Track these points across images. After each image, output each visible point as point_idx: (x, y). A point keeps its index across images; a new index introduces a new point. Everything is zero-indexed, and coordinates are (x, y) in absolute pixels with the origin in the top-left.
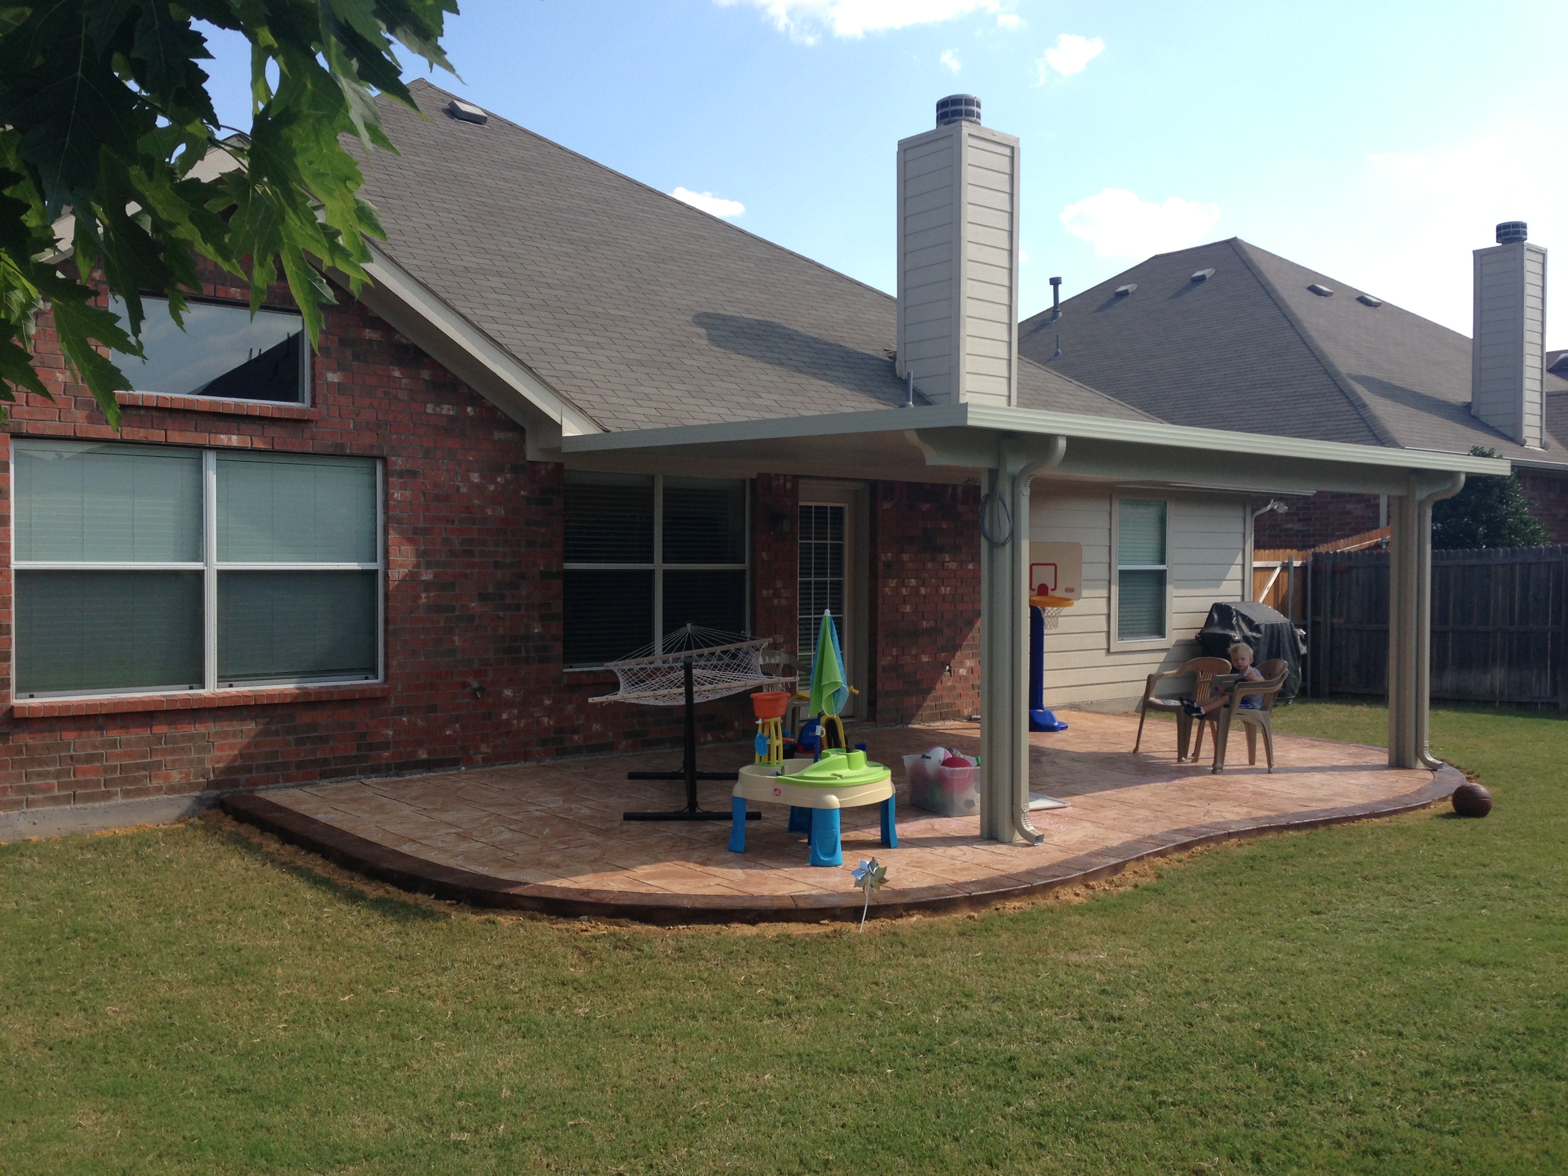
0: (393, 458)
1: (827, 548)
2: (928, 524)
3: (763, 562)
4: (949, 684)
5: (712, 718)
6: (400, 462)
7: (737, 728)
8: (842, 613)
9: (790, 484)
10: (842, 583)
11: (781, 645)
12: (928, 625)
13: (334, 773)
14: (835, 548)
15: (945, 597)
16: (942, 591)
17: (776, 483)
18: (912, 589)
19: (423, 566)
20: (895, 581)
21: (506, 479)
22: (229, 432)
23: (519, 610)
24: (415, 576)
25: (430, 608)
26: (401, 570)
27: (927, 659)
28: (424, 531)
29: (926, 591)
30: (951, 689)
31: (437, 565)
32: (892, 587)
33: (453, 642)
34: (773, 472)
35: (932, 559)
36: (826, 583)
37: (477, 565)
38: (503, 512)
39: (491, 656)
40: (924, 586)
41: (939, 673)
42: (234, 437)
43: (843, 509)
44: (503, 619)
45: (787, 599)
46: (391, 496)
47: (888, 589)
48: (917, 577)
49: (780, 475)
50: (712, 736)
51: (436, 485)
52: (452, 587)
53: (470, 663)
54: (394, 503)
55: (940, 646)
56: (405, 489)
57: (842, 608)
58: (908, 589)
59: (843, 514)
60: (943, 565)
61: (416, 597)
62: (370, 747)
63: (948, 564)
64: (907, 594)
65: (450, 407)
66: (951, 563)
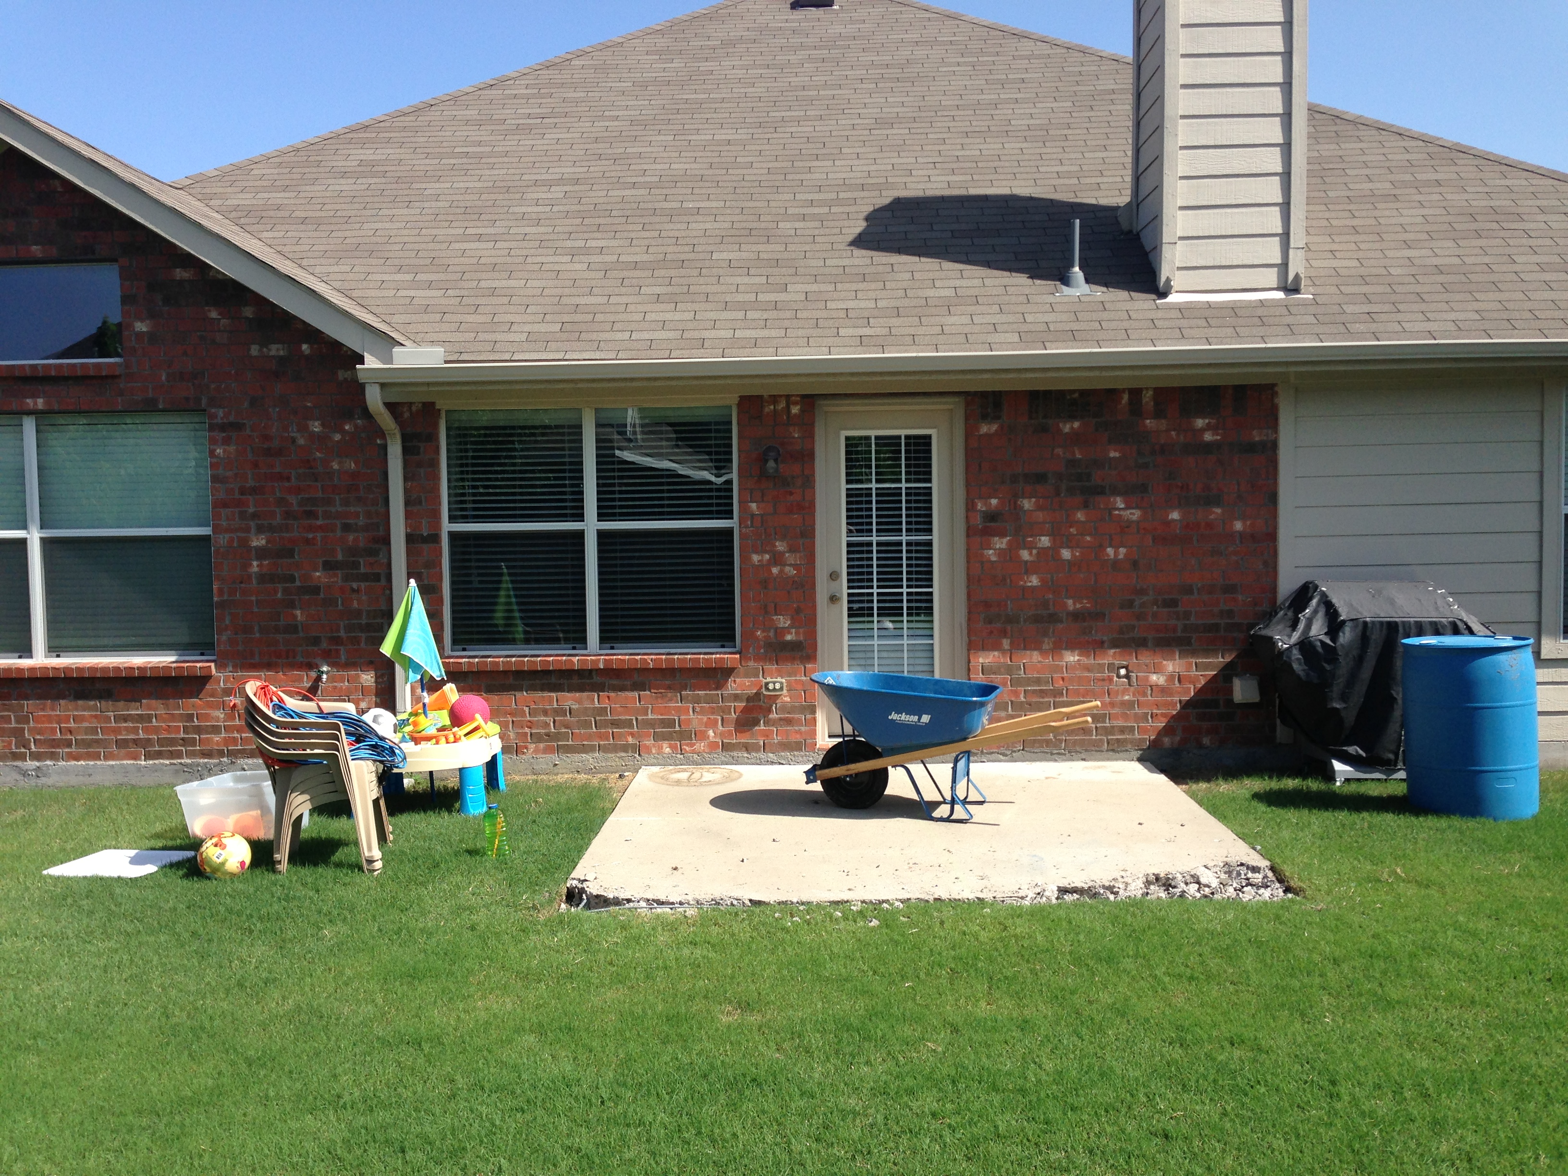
0: (213, 411)
1: (901, 494)
2: (1077, 452)
3: (753, 516)
4: (1127, 698)
5: (671, 723)
6: (221, 413)
7: (711, 739)
8: (931, 586)
9: (798, 407)
10: (930, 544)
11: (787, 630)
12: (1078, 606)
13: (159, 755)
14: (916, 494)
15: (1116, 563)
16: (1108, 555)
17: (772, 407)
18: (1043, 551)
19: (253, 530)
20: (1005, 540)
21: (356, 426)
22: (34, 396)
23: (379, 580)
24: (244, 543)
25: (262, 578)
26: (227, 536)
27: (1077, 658)
28: (254, 491)
29: (1073, 555)
30: (1130, 705)
31: (271, 529)
32: (1000, 549)
33: (295, 617)
34: (765, 394)
35: (1086, 505)
36: (900, 544)
37: (321, 528)
38: (353, 465)
39: (342, 633)
40: (1068, 547)
41: (1103, 680)
42: (40, 401)
43: (929, 437)
44: (358, 591)
45: (795, 566)
46: (212, 453)
47: (991, 552)
48: (1053, 534)
49: (781, 396)
50: (670, 747)
51: (266, 438)
52: (291, 553)
53: (316, 641)
54: (214, 460)
55: (1105, 638)
56: (228, 445)
57: (931, 580)
58: (1034, 552)
59: (930, 444)
60: (1110, 514)
61: (247, 566)
62: (198, 730)
63: (1122, 513)
64: (1032, 559)
65: (280, 346)
66: (1128, 512)
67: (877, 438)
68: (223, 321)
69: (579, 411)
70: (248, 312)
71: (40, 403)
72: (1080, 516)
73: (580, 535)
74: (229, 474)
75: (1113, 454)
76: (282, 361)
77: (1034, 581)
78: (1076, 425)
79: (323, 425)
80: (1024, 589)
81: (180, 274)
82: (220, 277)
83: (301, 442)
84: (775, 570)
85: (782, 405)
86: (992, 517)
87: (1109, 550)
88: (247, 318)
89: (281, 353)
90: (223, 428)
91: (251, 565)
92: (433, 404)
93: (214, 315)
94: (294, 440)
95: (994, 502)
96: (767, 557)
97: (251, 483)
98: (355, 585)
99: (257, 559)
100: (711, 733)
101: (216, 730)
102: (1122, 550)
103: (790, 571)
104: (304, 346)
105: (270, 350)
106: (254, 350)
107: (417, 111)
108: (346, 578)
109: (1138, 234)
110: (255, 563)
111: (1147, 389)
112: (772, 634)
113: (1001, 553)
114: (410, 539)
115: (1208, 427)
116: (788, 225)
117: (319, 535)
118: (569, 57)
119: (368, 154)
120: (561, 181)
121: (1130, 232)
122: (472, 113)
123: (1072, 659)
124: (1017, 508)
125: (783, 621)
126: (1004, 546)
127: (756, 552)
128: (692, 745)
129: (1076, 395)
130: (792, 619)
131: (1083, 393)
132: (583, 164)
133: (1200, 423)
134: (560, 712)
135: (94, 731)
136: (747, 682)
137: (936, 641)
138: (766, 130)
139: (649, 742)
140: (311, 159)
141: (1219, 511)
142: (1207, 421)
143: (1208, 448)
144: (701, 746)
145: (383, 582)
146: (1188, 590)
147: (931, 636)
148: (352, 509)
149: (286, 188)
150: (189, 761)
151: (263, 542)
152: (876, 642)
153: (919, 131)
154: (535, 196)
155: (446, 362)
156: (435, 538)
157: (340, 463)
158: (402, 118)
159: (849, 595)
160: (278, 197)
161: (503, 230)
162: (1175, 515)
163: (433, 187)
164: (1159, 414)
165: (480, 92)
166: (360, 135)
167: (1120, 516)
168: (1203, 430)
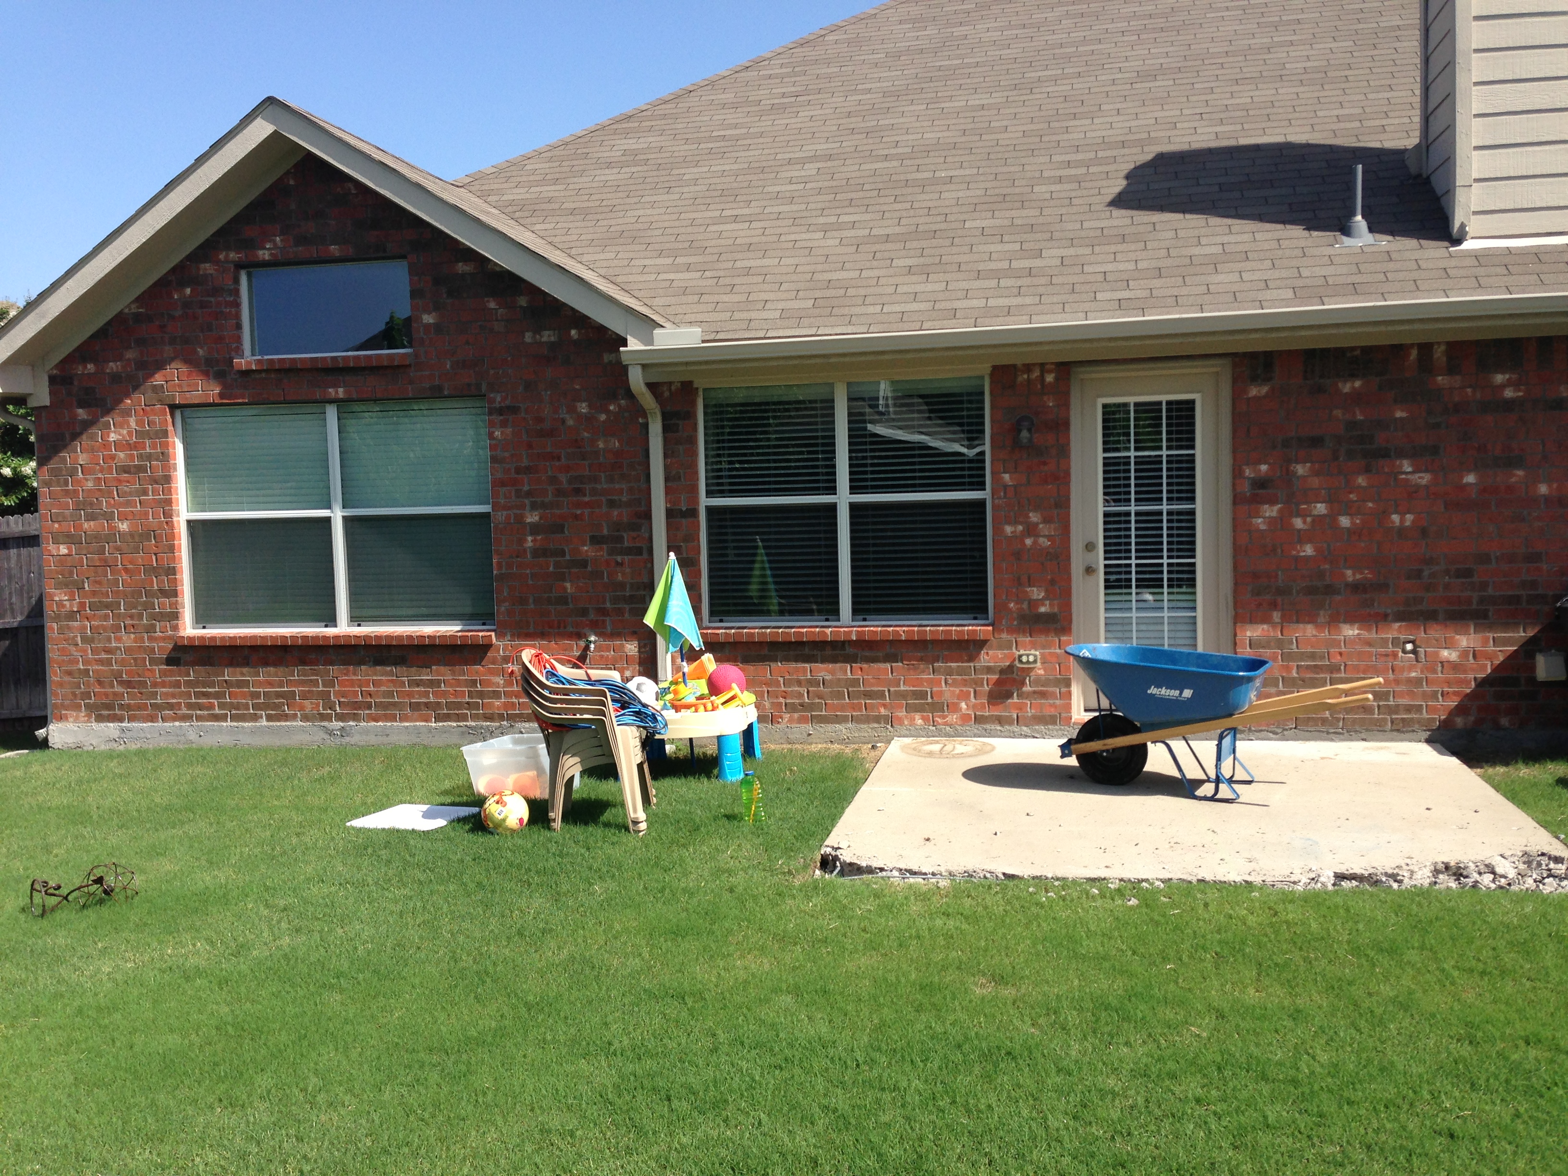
0: (492, 395)
1: (1161, 462)
2: (1358, 412)
3: (1005, 487)
4: (1413, 674)
5: (922, 695)
6: (499, 399)
7: (964, 711)
8: (1194, 557)
9: (1053, 375)
10: (1192, 513)
11: (1041, 602)
12: (1358, 576)
13: (447, 718)
14: (1178, 462)
15: (1402, 532)
16: (1393, 522)
17: (1025, 376)
18: (1319, 520)
19: (528, 507)
20: (1276, 508)
21: (619, 406)
22: (336, 386)
23: (641, 554)
24: (520, 519)
25: (538, 553)
26: (505, 513)
27: (1356, 632)
28: (528, 470)
29: (1353, 523)
30: (1418, 682)
31: (543, 506)
32: (1270, 517)
33: (565, 589)
34: (1019, 362)
35: (1367, 470)
36: (1160, 513)
37: (587, 505)
38: (617, 444)
39: (608, 605)
40: (1347, 514)
41: (1387, 655)
42: (341, 390)
43: (1193, 402)
44: (621, 564)
45: (1049, 538)
46: (491, 436)
47: (1260, 520)
48: (1330, 500)
49: (1034, 364)
50: (923, 718)
51: (540, 420)
52: (560, 529)
53: (584, 612)
54: (494, 442)
55: (1389, 611)
56: (506, 426)
57: (1194, 550)
58: (1309, 519)
59: (1193, 409)
60: (1396, 479)
61: (522, 541)
62: (481, 695)
63: (1409, 477)
64: (1306, 527)
65: (551, 333)
66: (1417, 475)
67: (1136, 404)
68: (500, 311)
69: (831, 385)
70: (523, 301)
71: (341, 392)
72: (1361, 481)
73: (832, 509)
74: (507, 454)
75: (1399, 414)
76: (552, 346)
77: (1308, 550)
78: (1358, 384)
79: (590, 406)
80: (1297, 559)
81: (462, 268)
82: (498, 269)
83: (570, 422)
84: (1028, 542)
85: (1036, 374)
86: (1260, 484)
87: (1396, 518)
88: (521, 307)
89: (552, 339)
90: (500, 411)
91: (526, 540)
92: (691, 382)
93: (492, 305)
94: (563, 421)
95: (1264, 468)
96: (1020, 528)
97: (525, 463)
98: (619, 559)
99: (531, 534)
100: (963, 705)
101: (496, 695)
102: (1409, 517)
103: (1044, 542)
104: (573, 332)
105: (541, 337)
106: (528, 337)
107: (677, 98)
108: (611, 552)
109: (1428, 178)
110: (530, 538)
111: (1439, 343)
112: (1025, 606)
113: (1271, 521)
114: (670, 514)
115: (1509, 383)
116: (1044, 188)
117: (586, 511)
118: (823, 32)
119: (631, 144)
120: (814, 158)
121: (1419, 176)
122: (729, 97)
123: (1351, 632)
124: (1290, 474)
125: (1036, 593)
126: (1274, 514)
127: (1009, 523)
128: (944, 717)
129: (1358, 352)
130: (1046, 591)
132: (836, 139)
133: (1499, 378)
134: (813, 682)
135: (390, 694)
136: (1000, 654)
137: (1199, 613)
138: (1021, 92)
139: (902, 713)
140: (579, 151)
141: (1520, 473)
142: (1507, 376)
143: (1509, 405)
144: (953, 718)
145: (645, 556)
146: (1485, 559)
147: (1194, 609)
148: (617, 486)
149: (556, 181)
150: (473, 724)
151: (537, 518)
152: (1134, 614)
153: (1185, 81)
154: (789, 174)
155: (703, 342)
156: (693, 513)
157: (605, 442)
158: (663, 106)
159: (1106, 566)
160: (549, 191)
161: (757, 210)
162: (1470, 479)
163: (691, 173)
164: (1452, 369)
165: (737, 75)
166: (624, 126)
167: (1407, 480)
168: (1503, 386)
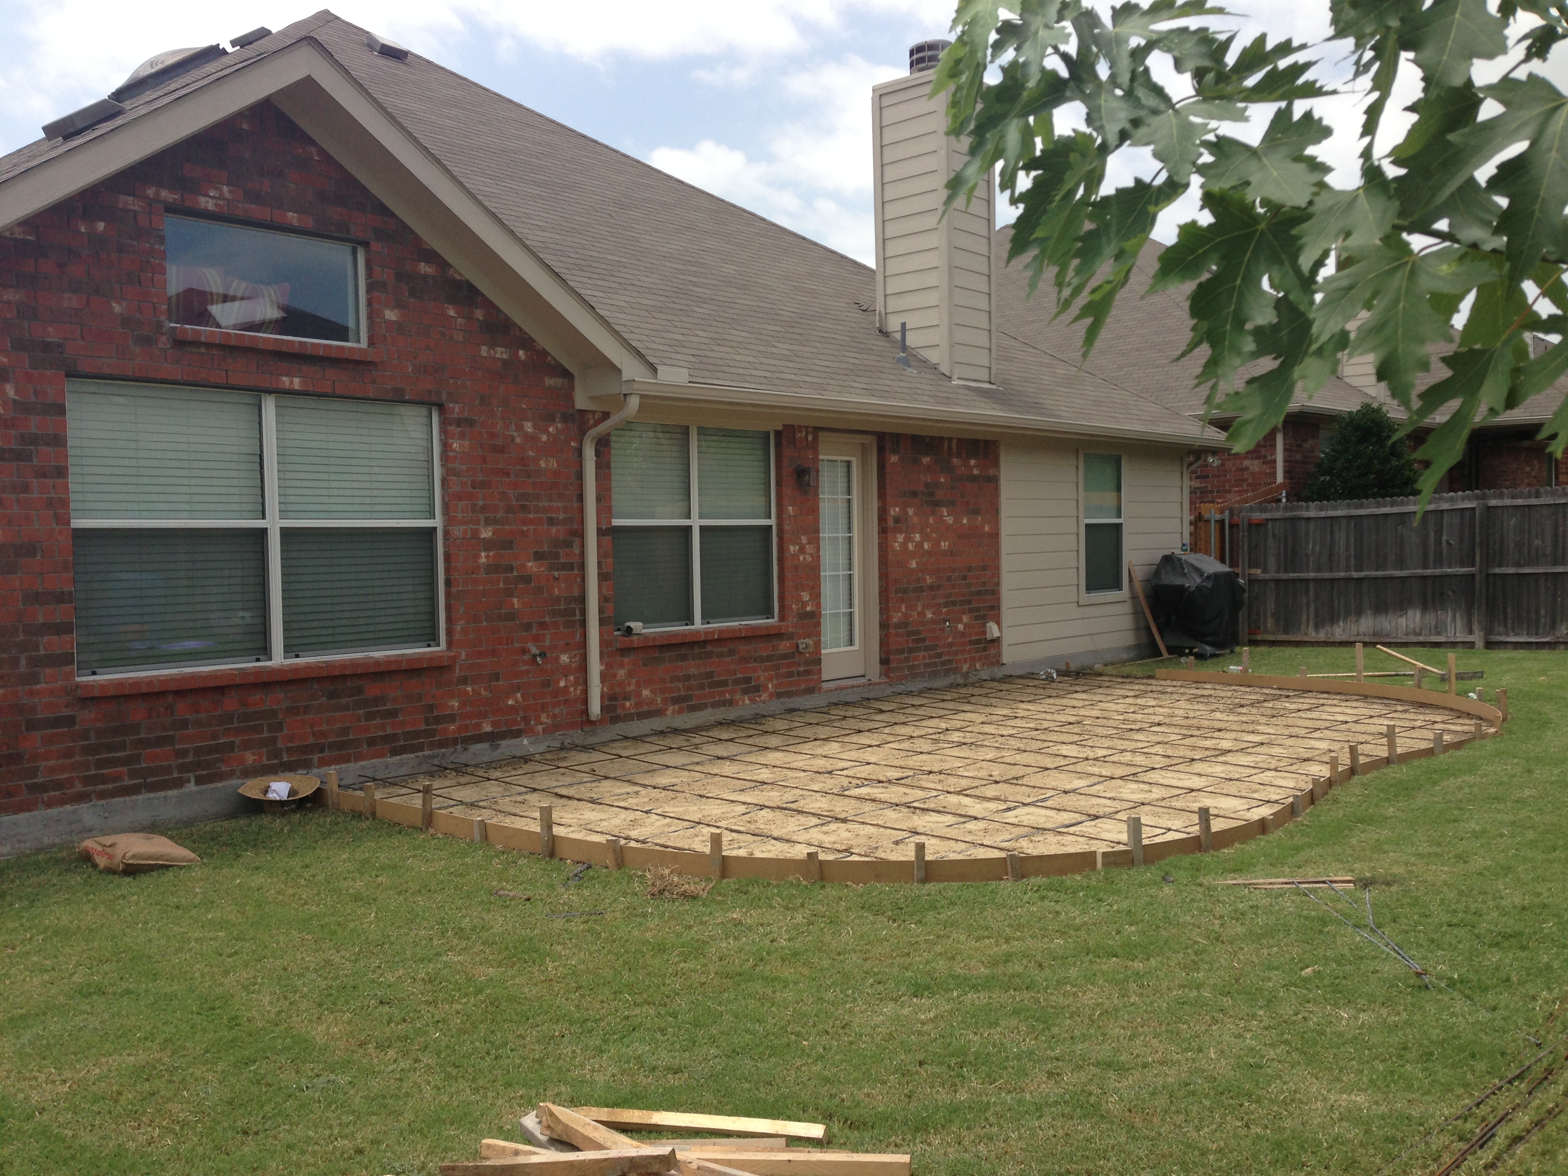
0: (451, 405)
1: (838, 503)
2: (929, 477)
6: (457, 410)
8: (852, 570)
9: (811, 435)
10: (851, 539)
11: (807, 603)
13: (403, 750)
14: (844, 503)
15: (945, 552)
16: (942, 547)
17: (798, 434)
18: (917, 544)
19: (482, 523)
20: (902, 536)
21: (557, 429)
24: (475, 534)
25: (492, 568)
26: (462, 527)
27: (930, 616)
28: (483, 484)
29: (929, 547)
31: (496, 521)
32: (900, 542)
33: (513, 605)
35: (933, 514)
36: (838, 539)
37: (531, 522)
38: (556, 465)
39: (547, 619)
40: (927, 541)
42: (296, 381)
43: (851, 462)
44: (556, 579)
45: (811, 555)
46: (451, 447)
47: (896, 544)
48: (921, 532)
49: (803, 426)
50: (750, 699)
51: (493, 435)
52: (507, 545)
53: (528, 627)
54: (452, 454)
55: (941, 602)
56: (464, 439)
57: (852, 565)
58: (914, 544)
59: (850, 467)
60: (942, 519)
61: (477, 557)
62: (438, 720)
63: (946, 518)
64: (913, 549)
65: (503, 350)
66: (948, 518)
68: (459, 320)
69: (688, 428)
70: (479, 314)
71: (297, 383)
72: (931, 520)
73: (689, 530)
74: (464, 467)
75: (942, 480)
76: (505, 362)
77: (914, 564)
78: (928, 459)
79: (534, 426)
80: (910, 569)
81: (424, 268)
84: (801, 558)
85: (804, 433)
86: (897, 520)
87: (942, 543)
88: (478, 320)
89: (504, 356)
90: (459, 423)
91: (479, 556)
93: (452, 312)
94: (513, 439)
95: (897, 509)
96: (798, 548)
97: (480, 477)
98: (556, 574)
99: (485, 550)
101: (452, 718)
102: (947, 544)
103: (809, 558)
104: (521, 353)
105: (495, 352)
108: (551, 568)
109: (889, 333)
110: (483, 554)
111: (954, 437)
112: (800, 606)
113: (901, 545)
114: (598, 531)
115: (976, 466)
117: (532, 527)
123: (928, 616)
124: (907, 513)
125: (806, 597)
126: (902, 540)
127: (792, 544)
129: (928, 438)
130: (810, 594)
131: (932, 438)
133: (973, 462)
136: (787, 643)
137: (856, 609)
141: (980, 518)
142: (975, 461)
143: (975, 479)
144: (765, 696)
145: (576, 571)
148: (555, 504)
150: (430, 753)
155: (689, 382)
157: (547, 462)
162: (965, 521)
164: (959, 456)
167: (945, 520)
168: (973, 467)
